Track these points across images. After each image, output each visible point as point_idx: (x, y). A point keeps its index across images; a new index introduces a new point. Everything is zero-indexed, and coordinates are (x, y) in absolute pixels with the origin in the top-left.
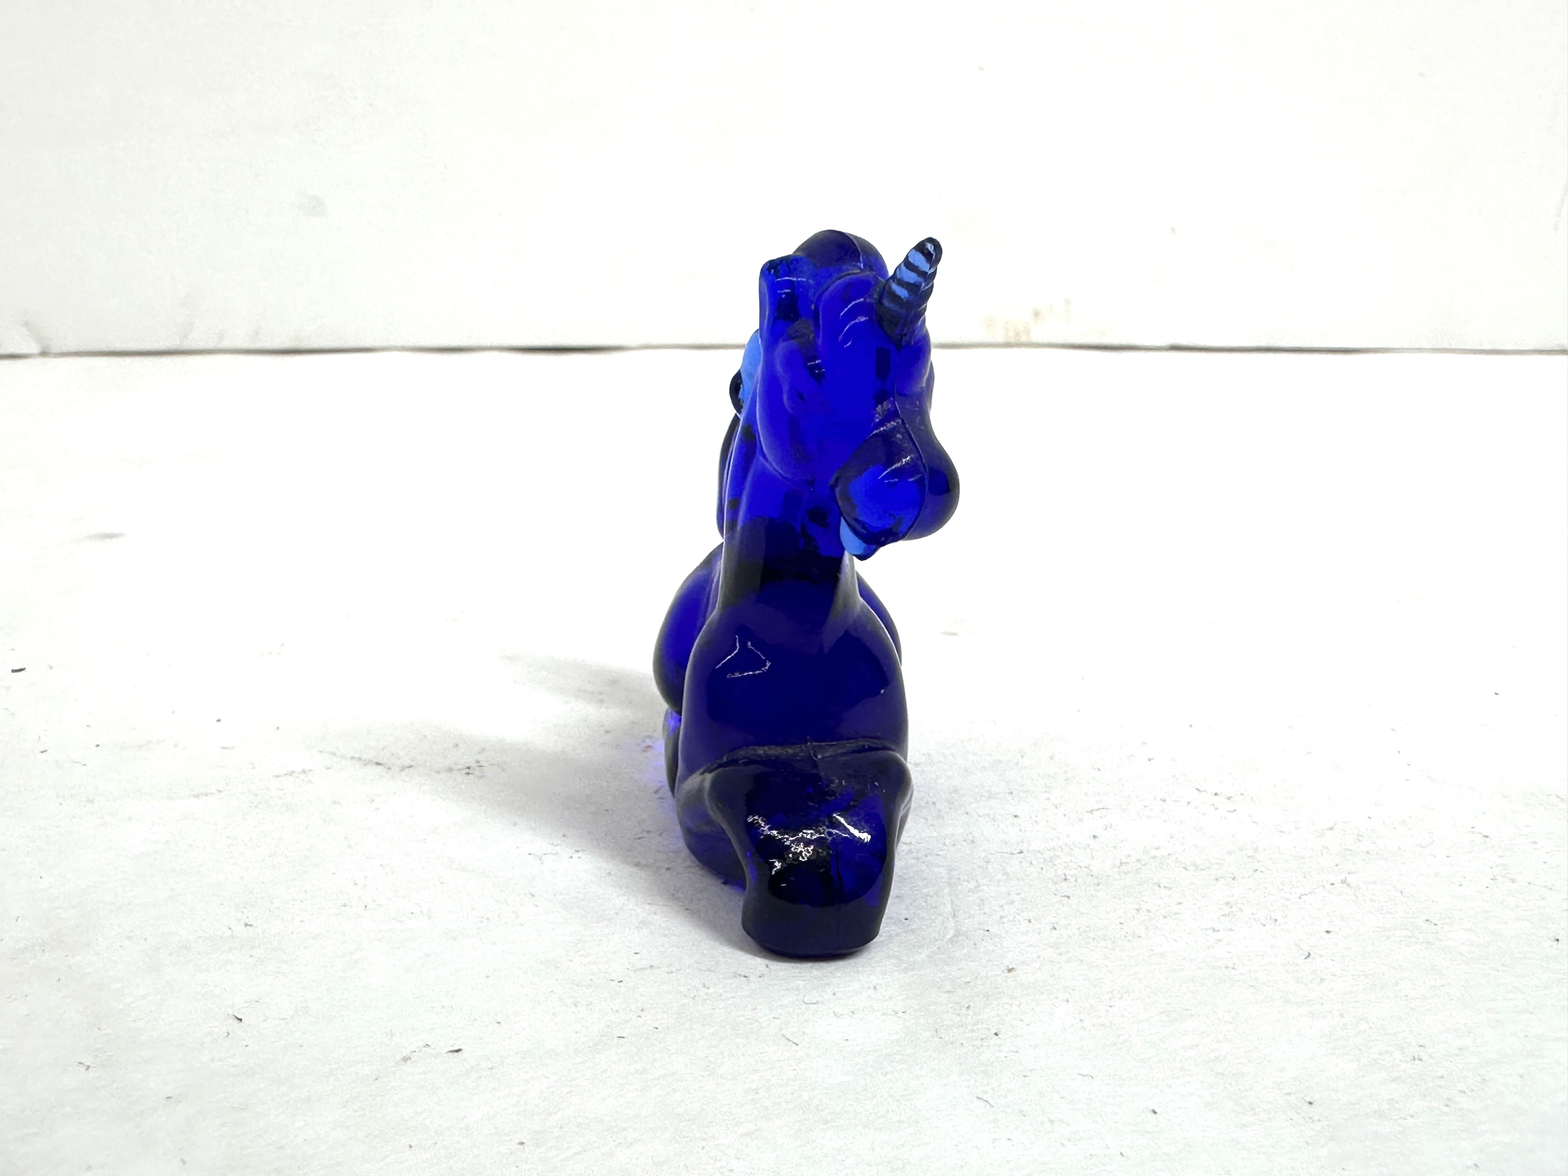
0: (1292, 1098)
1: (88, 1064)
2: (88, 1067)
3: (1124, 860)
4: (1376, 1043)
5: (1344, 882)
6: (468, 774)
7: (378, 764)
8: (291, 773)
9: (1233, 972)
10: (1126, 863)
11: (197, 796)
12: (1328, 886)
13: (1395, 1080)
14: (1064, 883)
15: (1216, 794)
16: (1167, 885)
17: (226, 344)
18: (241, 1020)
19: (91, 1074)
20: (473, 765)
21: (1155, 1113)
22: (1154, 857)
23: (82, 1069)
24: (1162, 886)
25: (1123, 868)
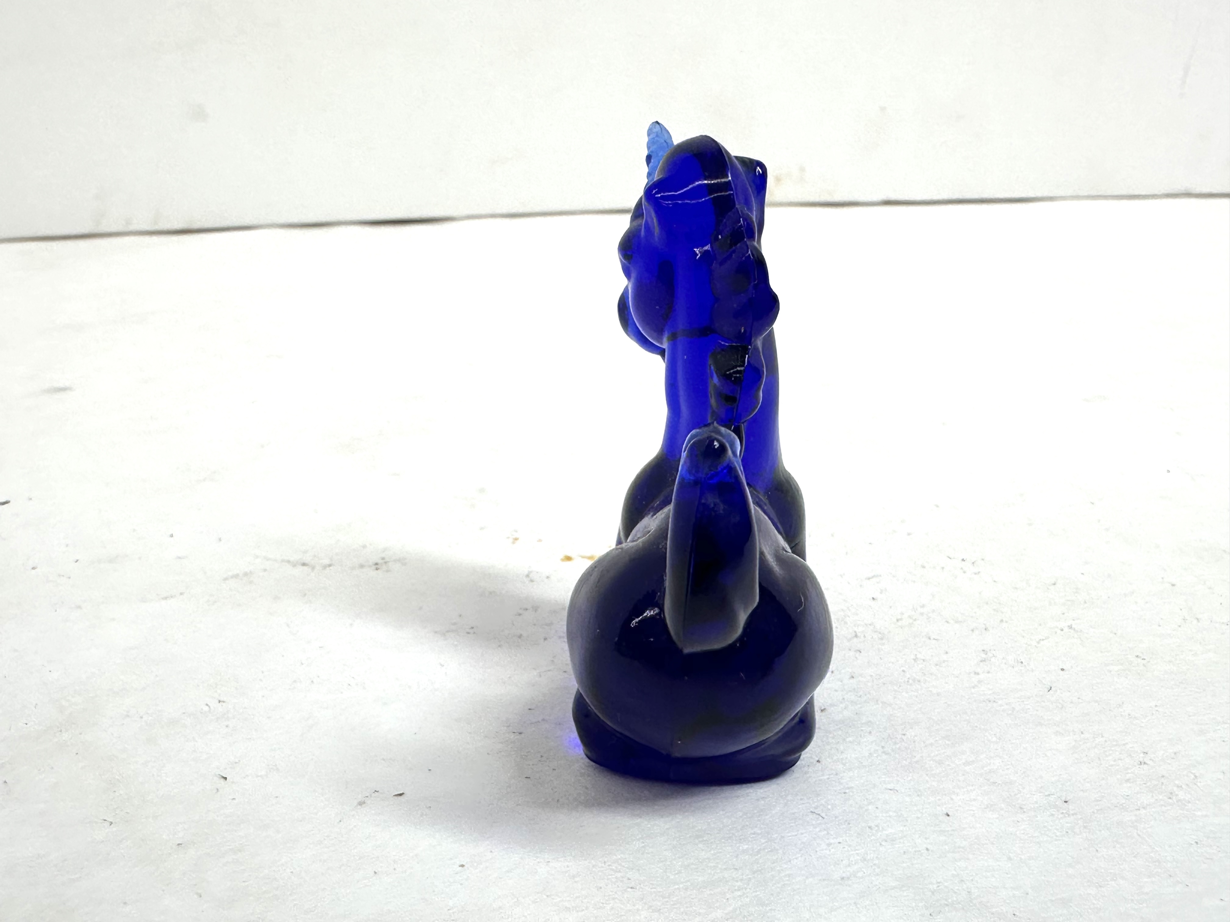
0: (1052, 798)
1: (111, 821)
2: (111, 823)
3: (899, 617)
4: (1111, 752)
5: (1070, 627)
6: (377, 569)
7: (304, 564)
8: (236, 576)
9: (995, 705)
10: (901, 619)
11: (166, 598)
12: (1059, 632)
13: (1128, 781)
14: (855, 640)
15: (963, 560)
16: (936, 637)
17: (132, 228)
18: (226, 778)
19: (114, 828)
20: (380, 561)
21: (948, 815)
22: (922, 614)
23: (107, 824)
24: (932, 638)
25: (900, 623)
